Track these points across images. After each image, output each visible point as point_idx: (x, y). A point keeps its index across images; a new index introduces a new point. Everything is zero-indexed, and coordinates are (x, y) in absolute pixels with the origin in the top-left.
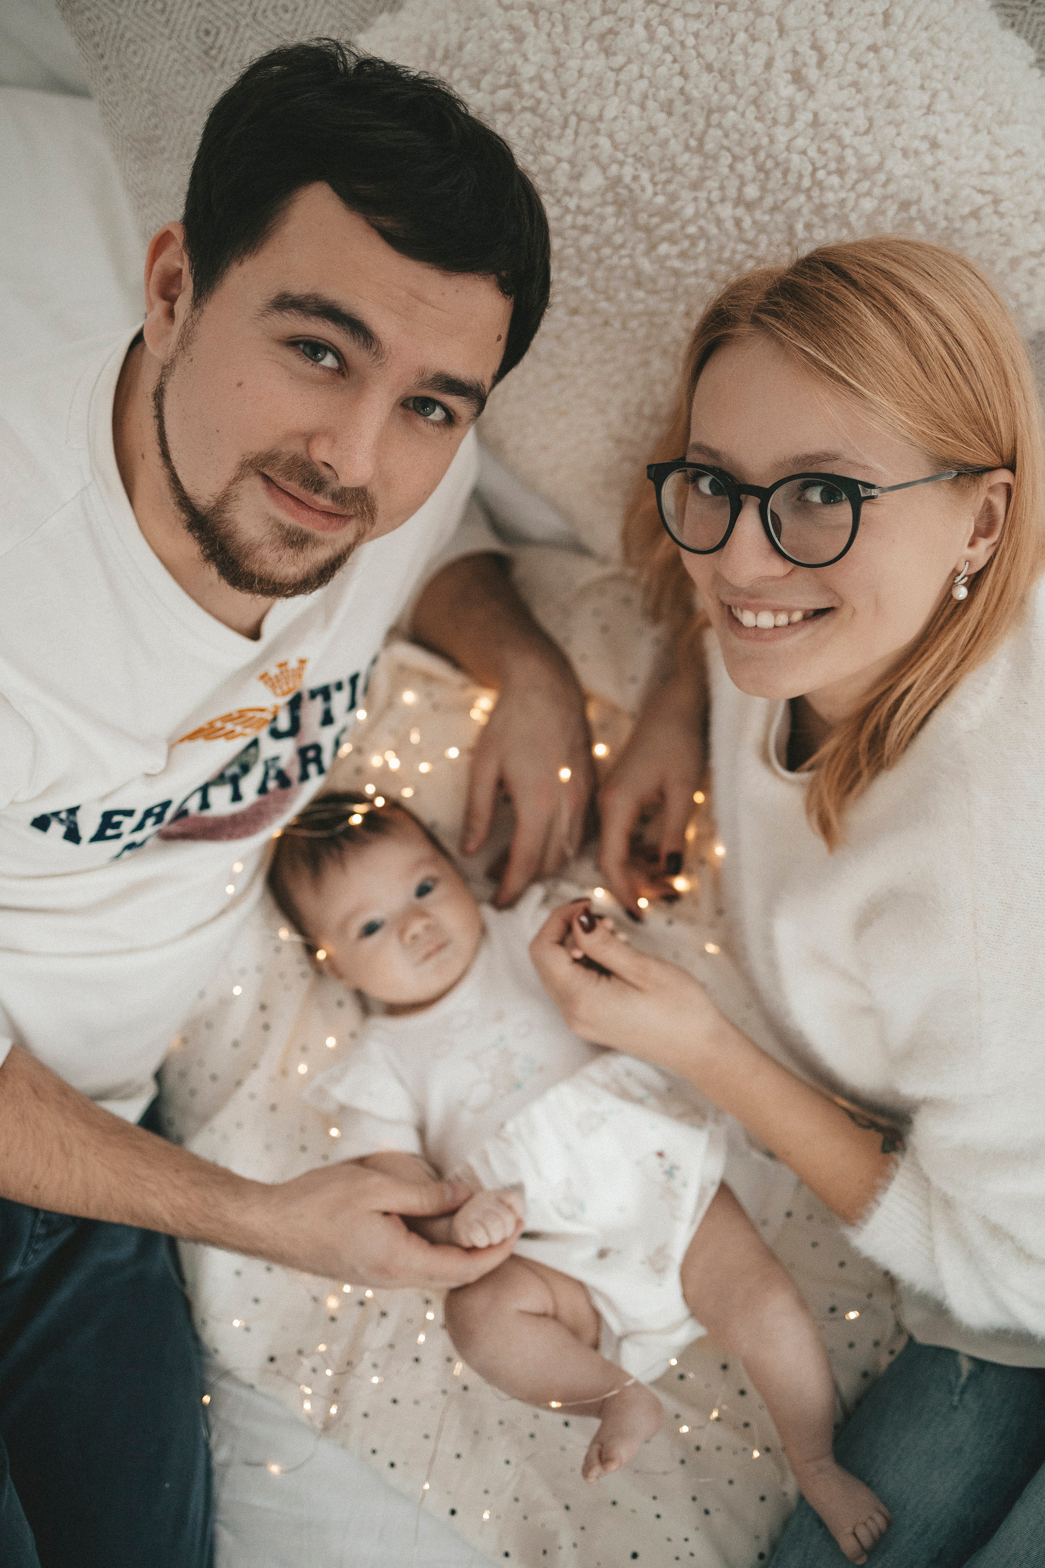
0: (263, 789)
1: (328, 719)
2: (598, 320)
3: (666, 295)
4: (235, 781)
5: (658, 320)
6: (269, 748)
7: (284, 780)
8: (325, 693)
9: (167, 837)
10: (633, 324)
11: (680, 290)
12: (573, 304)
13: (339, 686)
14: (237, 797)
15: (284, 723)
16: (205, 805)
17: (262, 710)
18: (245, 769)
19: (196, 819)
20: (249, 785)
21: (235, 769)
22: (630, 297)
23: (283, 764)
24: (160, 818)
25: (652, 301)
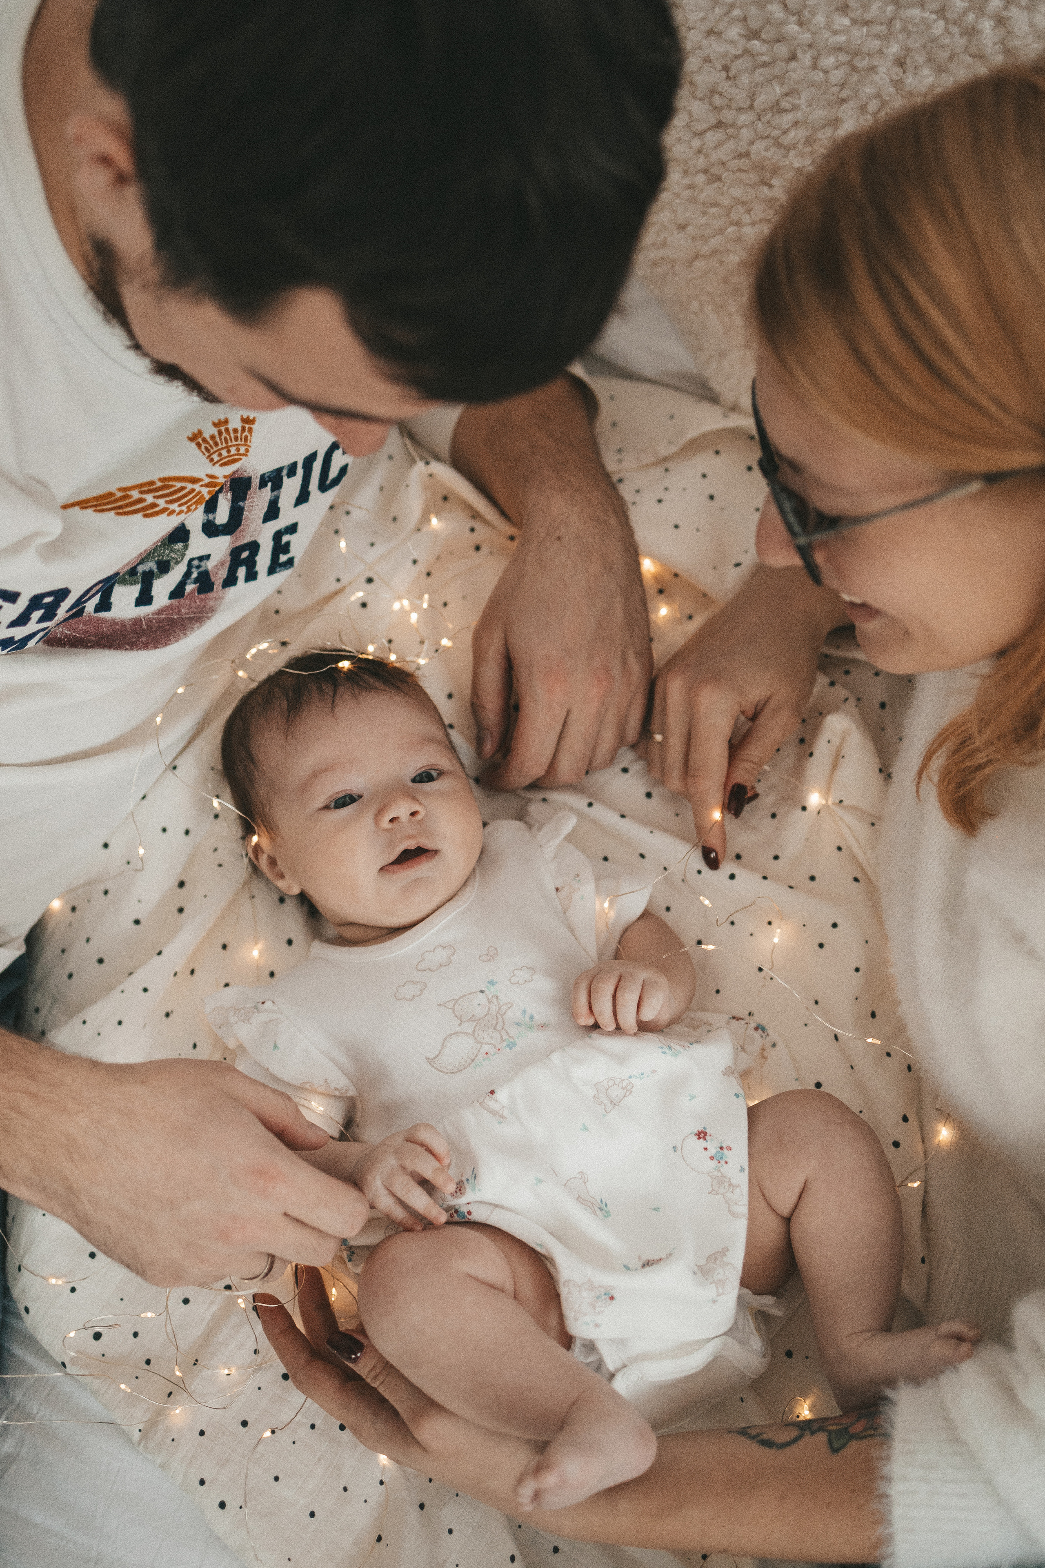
0: (178, 593)
1: (272, 512)
2: (782, 50)
3: (877, 29)
4: (147, 580)
5: (861, 64)
6: (199, 543)
7: (205, 583)
8: (274, 479)
9: (53, 642)
10: (828, 61)
11: (898, 25)
12: (754, 24)
13: (292, 470)
14: (144, 598)
15: (222, 516)
16: (105, 605)
17: (194, 480)
18: (164, 567)
19: (90, 620)
20: (162, 588)
21: (152, 565)
22: (828, 25)
23: (210, 565)
24: (49, 615)
25: (859, 33)
